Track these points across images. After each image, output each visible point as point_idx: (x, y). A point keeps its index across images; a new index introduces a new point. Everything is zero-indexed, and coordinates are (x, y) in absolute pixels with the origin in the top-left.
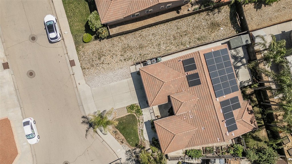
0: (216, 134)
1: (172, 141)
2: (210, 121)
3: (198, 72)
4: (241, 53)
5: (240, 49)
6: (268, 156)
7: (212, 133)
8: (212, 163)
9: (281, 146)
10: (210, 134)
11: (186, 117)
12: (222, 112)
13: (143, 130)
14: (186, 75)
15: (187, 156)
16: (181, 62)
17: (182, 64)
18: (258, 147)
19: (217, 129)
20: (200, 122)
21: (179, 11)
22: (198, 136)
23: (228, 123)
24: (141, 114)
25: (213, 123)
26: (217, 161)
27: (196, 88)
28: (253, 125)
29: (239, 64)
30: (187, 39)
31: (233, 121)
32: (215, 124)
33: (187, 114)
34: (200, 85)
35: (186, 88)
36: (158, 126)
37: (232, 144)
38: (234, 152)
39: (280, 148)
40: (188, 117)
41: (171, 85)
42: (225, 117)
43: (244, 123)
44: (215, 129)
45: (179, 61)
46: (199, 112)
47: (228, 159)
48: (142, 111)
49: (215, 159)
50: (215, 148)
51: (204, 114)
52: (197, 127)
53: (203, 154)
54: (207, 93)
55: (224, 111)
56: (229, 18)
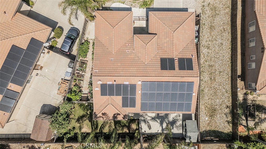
0: (103, 70)
1: (107, 23)
2: (119, 68)
3: (176, 71)
4: (176, 130)
5: (180, 131)
6: (61, 123)
7: (105, 66)
8: (69, 64)
9: (66, 142)
10: (105, 64)
11: (129, 46)
12: (125, 83)
13: (124, 4)
14: (175, 59)
15: (83, 41)
16: (190, 57)
17: (188, 57)
18: (71, 119)
19: (108, 73)
20: (120, 58)
21: (240, 78)
22: (105, 52)
23: (111, 86)
24: (141, 6)
25: (116, 70)
26: (70, 70)
27: (158, 65)
28: (100, 115)
29: (165, 125)
30: (206, 79)
31: (111, 94)
32: (114, 73)
33: (131, 48)
34: (160, 69)
35: (160, 54)
36: (127, 14)
37: (83, 93)
38: (75, 91)
39: (64, 140)
40: (128, 48)
41: (168, 39)
42: (119, 86)
43: (104, 106)
44: (108, 70)
45: (192, 55)
46: (132, 60)
47: (68, 83)
48: (144, 9)
49: (72, 68)
50: (83, 73)
51: (127, 64)
52: (115, 54)
53: (80, 59)
54: (150, 73)
55: (125, 86)
56: (216, 129)
